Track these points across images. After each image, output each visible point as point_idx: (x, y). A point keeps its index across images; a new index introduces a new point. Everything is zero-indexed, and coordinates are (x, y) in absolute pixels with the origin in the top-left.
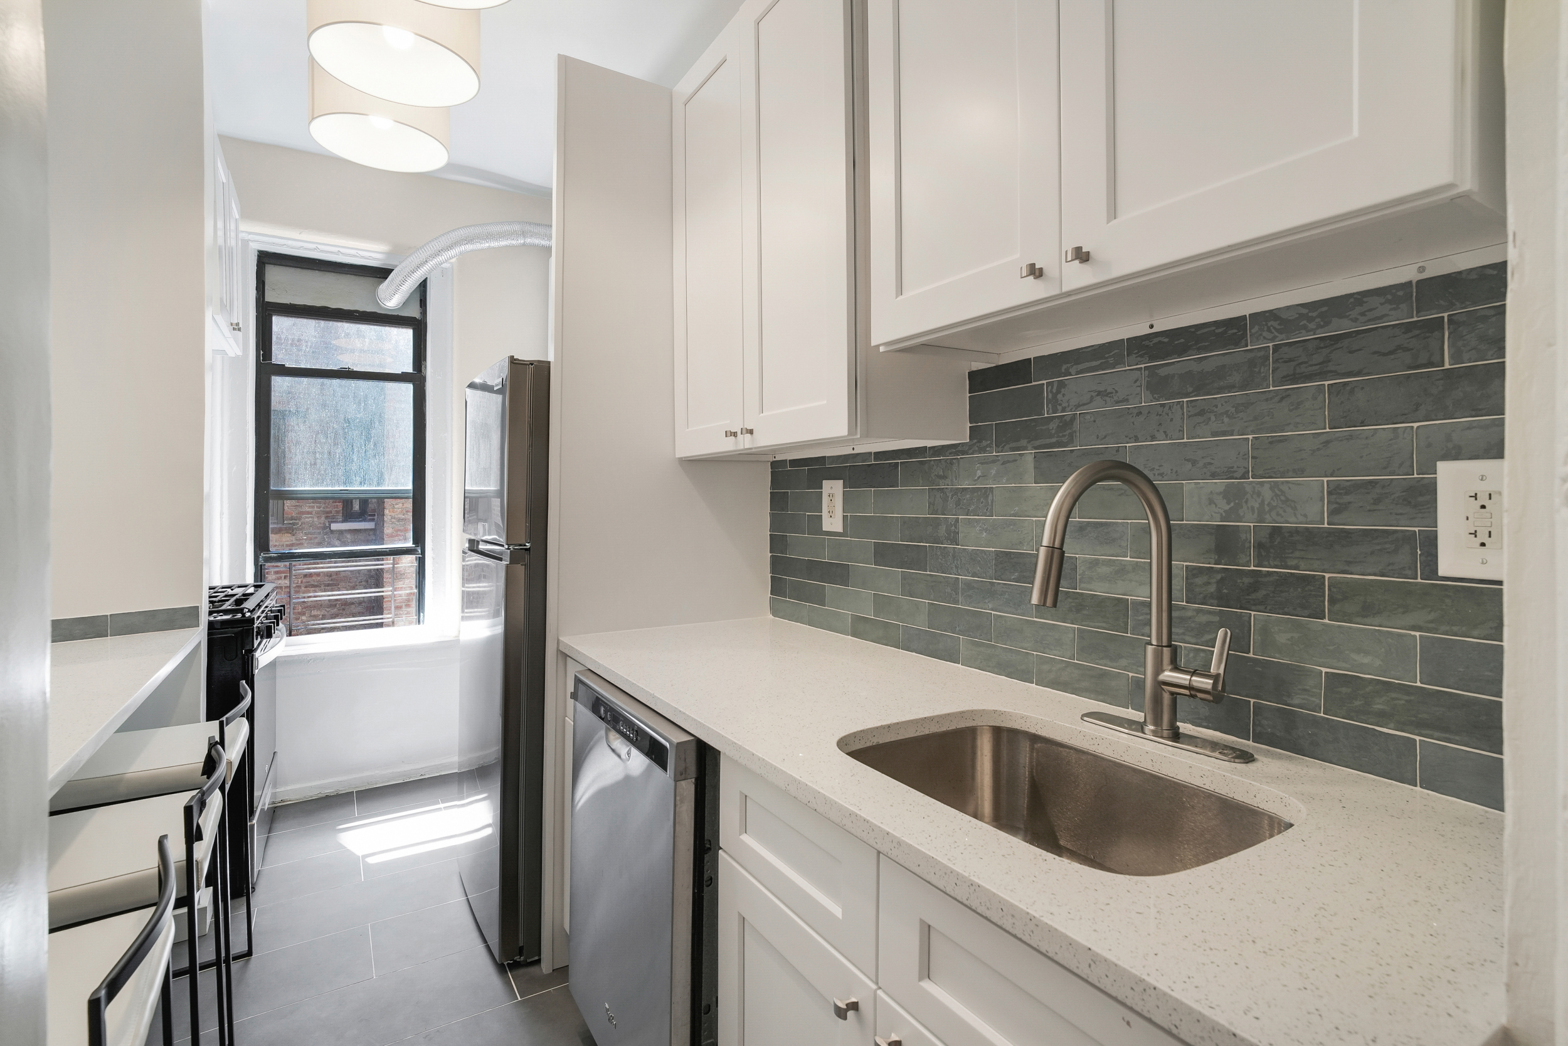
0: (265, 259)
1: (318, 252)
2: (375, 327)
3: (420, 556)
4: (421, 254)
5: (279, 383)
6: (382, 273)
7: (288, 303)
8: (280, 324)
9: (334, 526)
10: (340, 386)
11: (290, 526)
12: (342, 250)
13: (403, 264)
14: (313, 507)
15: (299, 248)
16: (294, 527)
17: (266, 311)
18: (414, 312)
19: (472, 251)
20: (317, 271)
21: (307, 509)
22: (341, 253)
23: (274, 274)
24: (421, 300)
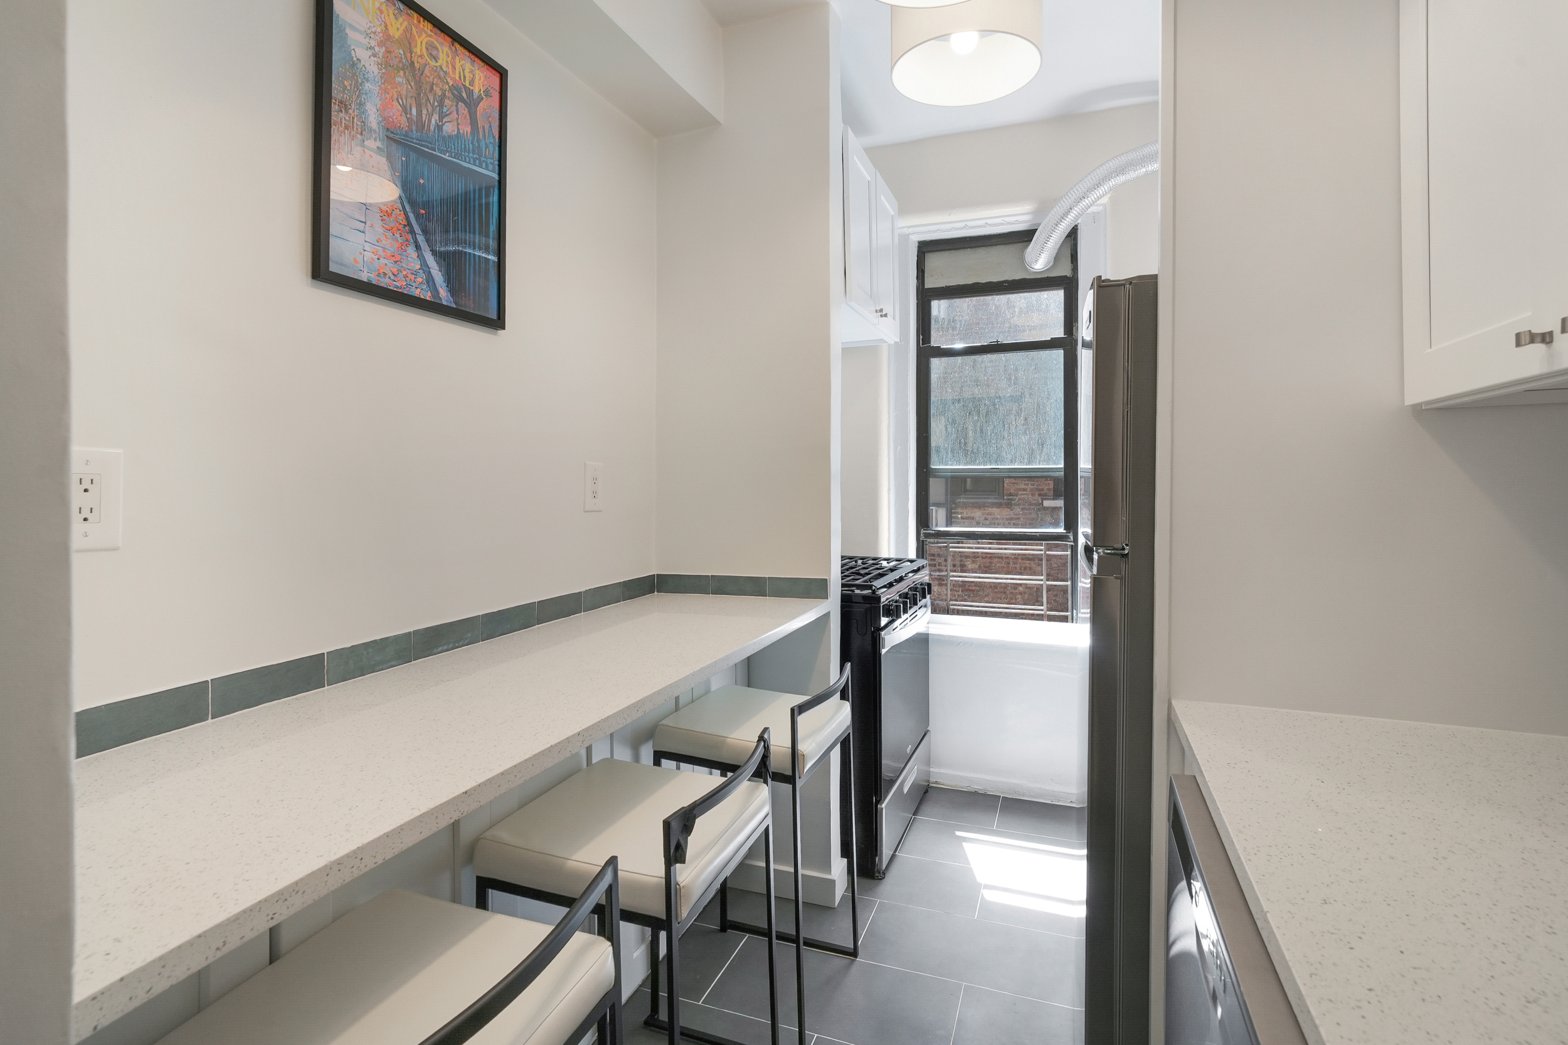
0: (926, 248)
1: (967, 229)
2: (1025, 294)
3: (1072, 544)
4: (1064, 202)
5: (936, 364)
6: (1026, 236)
7: (944, 286)
8: (939, 308)
9: (1047, 503)
10: (991, 361)
11: (1009, 501)
12: (989, 221)
13: (1047, 220)
14: (1028, 484)
15: (950, 230)
16: (1013, 502)
17: (925, 297)
18: (1065, 271)
19: (1124, 183)
20: (969, 249)
21: (1023, 486)
22: (989, 225)
23: (934, 261)
24: (1072, 255)
